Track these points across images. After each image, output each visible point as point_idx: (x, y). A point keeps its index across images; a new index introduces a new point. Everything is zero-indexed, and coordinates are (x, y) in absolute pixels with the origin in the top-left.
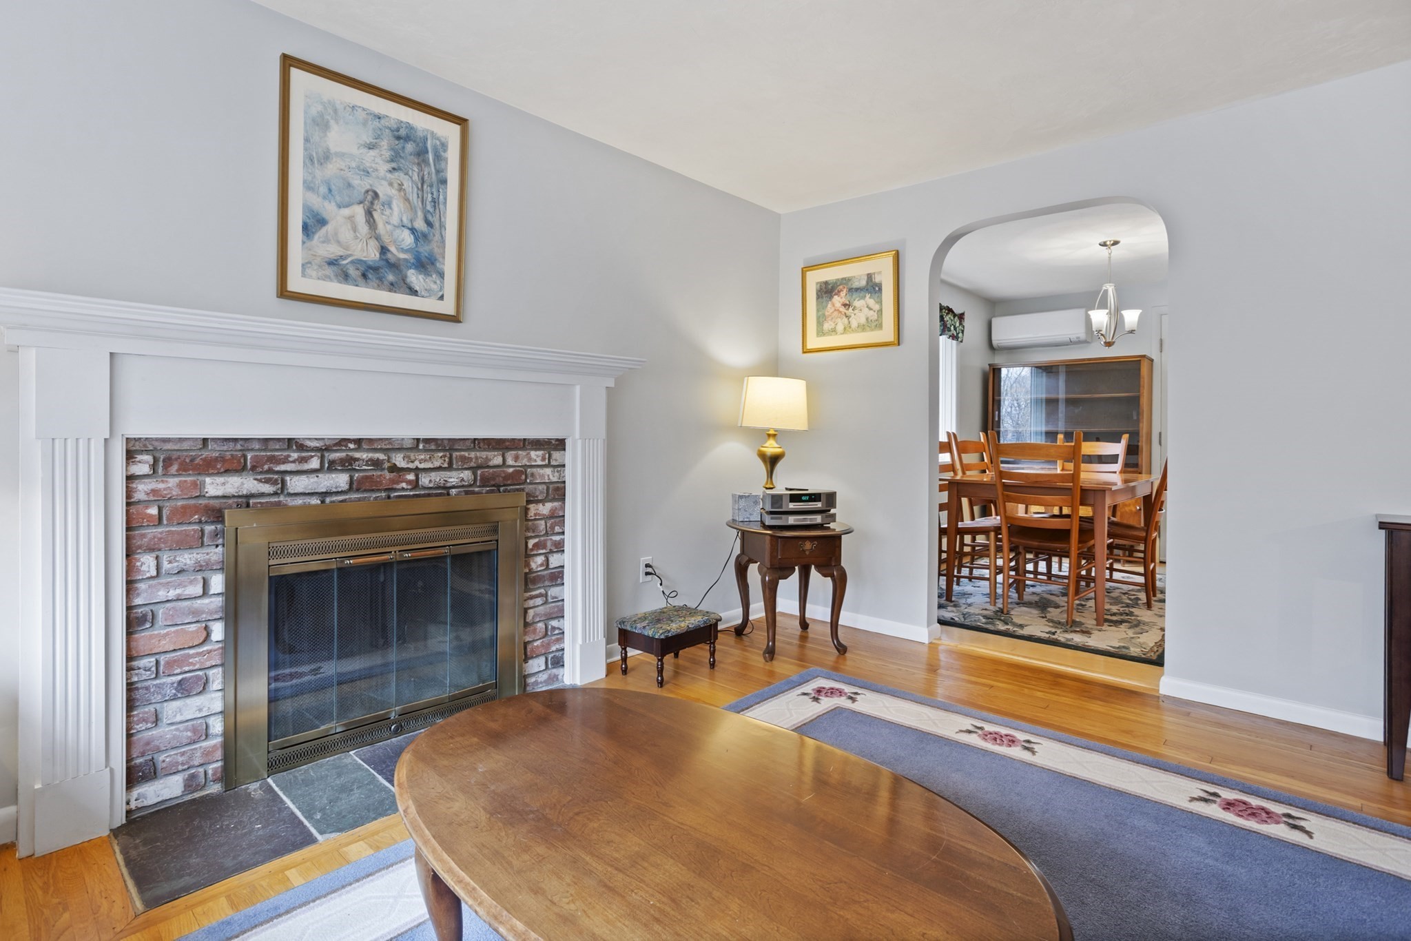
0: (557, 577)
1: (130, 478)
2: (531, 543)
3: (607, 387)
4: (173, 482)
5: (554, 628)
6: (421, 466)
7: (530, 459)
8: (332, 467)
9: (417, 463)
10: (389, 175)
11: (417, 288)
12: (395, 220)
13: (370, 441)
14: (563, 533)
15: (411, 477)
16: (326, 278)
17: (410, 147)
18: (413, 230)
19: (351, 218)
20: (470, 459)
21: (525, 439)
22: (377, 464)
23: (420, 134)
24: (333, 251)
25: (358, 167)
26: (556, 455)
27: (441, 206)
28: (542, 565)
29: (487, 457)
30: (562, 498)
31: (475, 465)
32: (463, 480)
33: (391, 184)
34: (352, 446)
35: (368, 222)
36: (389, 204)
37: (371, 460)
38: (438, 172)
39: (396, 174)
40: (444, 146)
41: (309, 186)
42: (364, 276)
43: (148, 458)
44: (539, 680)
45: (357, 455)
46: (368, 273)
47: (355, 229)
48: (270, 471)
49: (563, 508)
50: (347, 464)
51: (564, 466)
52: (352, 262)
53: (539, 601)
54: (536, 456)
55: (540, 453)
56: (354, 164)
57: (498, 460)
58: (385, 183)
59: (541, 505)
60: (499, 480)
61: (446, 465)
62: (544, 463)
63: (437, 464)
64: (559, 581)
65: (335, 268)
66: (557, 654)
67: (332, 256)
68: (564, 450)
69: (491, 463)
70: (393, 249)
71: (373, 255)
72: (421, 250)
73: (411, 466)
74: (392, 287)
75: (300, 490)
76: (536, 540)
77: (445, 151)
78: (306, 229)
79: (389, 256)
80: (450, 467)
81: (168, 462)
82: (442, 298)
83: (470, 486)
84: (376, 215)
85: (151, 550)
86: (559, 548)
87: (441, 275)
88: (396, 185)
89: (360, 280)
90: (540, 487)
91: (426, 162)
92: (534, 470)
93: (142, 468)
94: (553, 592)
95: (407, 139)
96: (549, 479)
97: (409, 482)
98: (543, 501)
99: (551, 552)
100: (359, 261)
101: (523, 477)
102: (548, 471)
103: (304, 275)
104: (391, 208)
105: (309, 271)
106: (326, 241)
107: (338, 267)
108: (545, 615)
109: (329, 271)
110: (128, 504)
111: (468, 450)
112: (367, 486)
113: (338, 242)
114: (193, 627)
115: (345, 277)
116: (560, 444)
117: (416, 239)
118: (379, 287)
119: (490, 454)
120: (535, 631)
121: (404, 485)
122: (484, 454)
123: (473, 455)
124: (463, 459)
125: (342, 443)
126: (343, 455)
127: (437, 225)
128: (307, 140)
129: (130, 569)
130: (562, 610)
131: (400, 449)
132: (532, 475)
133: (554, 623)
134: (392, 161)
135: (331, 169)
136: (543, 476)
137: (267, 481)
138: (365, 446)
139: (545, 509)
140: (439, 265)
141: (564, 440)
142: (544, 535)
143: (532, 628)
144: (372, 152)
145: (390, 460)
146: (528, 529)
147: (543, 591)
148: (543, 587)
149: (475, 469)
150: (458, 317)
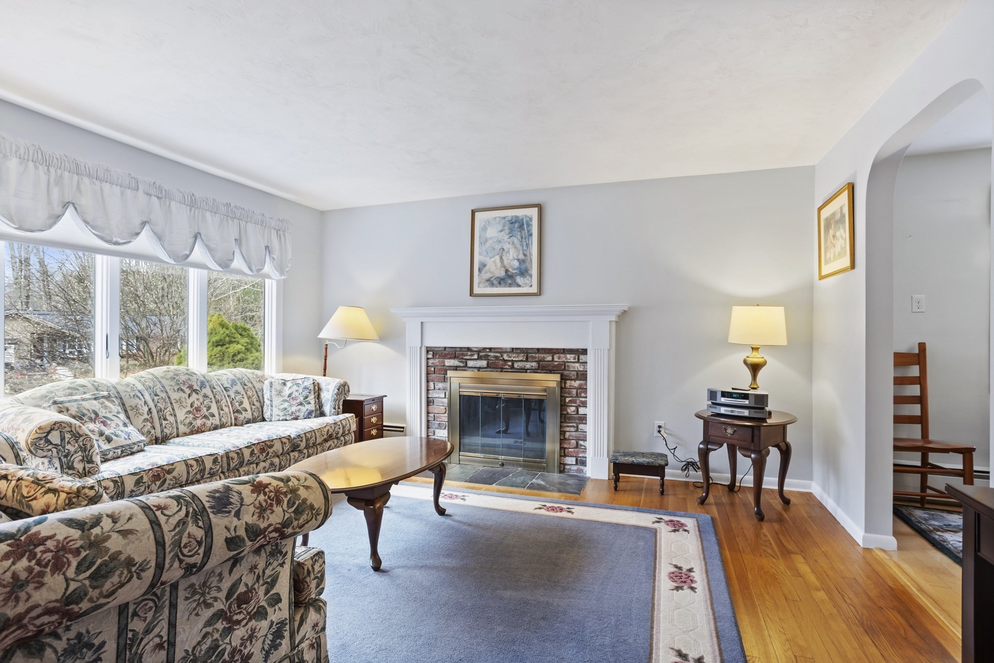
0: (583, 419)
1: (428, 359)
2: (567, 400)
3: (610, 321)
4: (437, 360)
5: (581, 445)
6: (514, 359)
7: (567, 358)
8: (480, 358)
9: (512, 358)
10: (509, 240)
11: (520, 284)
12: (511, 258)
13: (494, 348)
14: (586, 397)
15: (510, 363)
16: (486, 287)
17: (517, 225)
18: (518, 260)
19: (494, 262)
20: (536, 357)
21: (564, 349)
22: (497, 357)
23: (521, 218)
24: (488, 276)
25: (497, 241)
26: (582, 357)
27: (530, 246)
28: (574, 411)
29: (543, 357)
30: (585, 379)
31: (538, 360)
32: (532, 366)
33: (509, 243)
34: (488, 350)
35: (501, 261)
36: (508, 252)
37: (495, 356)
38: (528, 231)
39: (511, 238)
40: (531, 219)
41: (480, 254)
42: (500, 283)
43: (431, 353)
44: (572, 468)
45: (490, 354)
46: (501, 281)
47: (496, 265)
48: (462, 359)
49: (586, 384)
50: (486, 357)
51: (587, 363)
52: (495, 278)
53: (572, 429)
54: (570, 357)
55: (573, 356)
56: (495, 240)
57: (550, 358)
58: (507, 244)
59: (573, 382)
60: (550, 368)
61: (524, 359)
62: (575, 361)
63: (521, 359)
64: (584, 422)
65: (489, 282)
66: (583, 459)
67: (488, 278)
68: (587, 354)
69: (546, 360)
70: (510, 270)
71: (502, 274)
72: (522, 267)
73: (510, 359)
74: (510, 285)
75: (471, 366)
76: (571, 399)
77: (531, 221)
78: (480, 270)
79: (509, 273)
80: (527, 360)
81: (436, 354)
82: (531, 286)
83: (536, 369)
84: (504, 258)
85: (433, 381)
86: (584, 405)
87: (531, 276)
88: (511, 243)
89: (498, 285)
90: (573, 373)
91: (523, 229)
92: (569, 364)
93: (430, 356)
94: (581, 426)
95: (516, 222)
96: (578, 369)
97: (509, 366)
98: (575, 380)
99: (579, 406)
100: (498, 277)
101: (563, 367)
102: (577, 365)
103: (479, 287)
104: (509, 253)
105: (480, 285)
106: (486, 272)
107: (490, 282)
108: (576, 437)
109: (487, 284)
110: (427, 366)
111: (535, 353)
112: (493, 366)
113: (490, 272)
114: (442, 407)
115: (492, 285)
116: (584, 352)
117: (520, 263)
118: (505, 287)
119: (545, 355)
120: (570, 443)
121: (507, 367)
122: (542, 355)
123: (537, 355)
124: (533, 357)
125: (485, 349)
126: (485, 354)
127: (528, 255)
128: (480, 237)
129: (428, 386)
130: (585, 437)
131: (506, 352)
132: (568, 366)
133: (581, 442)
134: (510, 233)
135: (488, 244)
136: (574, 367)
137: (461, 362)
138: (492, 350)
139: (576, 384)
140: (529, 272)
141: (586, 350)
142: (575, 397)
143: (568, 442)
144: (502, 233)
145: (502, 356)
146: (566, 393)
147: (575, 425)
148: (575, 423)
149: (538, 362)
150: (539, 293)
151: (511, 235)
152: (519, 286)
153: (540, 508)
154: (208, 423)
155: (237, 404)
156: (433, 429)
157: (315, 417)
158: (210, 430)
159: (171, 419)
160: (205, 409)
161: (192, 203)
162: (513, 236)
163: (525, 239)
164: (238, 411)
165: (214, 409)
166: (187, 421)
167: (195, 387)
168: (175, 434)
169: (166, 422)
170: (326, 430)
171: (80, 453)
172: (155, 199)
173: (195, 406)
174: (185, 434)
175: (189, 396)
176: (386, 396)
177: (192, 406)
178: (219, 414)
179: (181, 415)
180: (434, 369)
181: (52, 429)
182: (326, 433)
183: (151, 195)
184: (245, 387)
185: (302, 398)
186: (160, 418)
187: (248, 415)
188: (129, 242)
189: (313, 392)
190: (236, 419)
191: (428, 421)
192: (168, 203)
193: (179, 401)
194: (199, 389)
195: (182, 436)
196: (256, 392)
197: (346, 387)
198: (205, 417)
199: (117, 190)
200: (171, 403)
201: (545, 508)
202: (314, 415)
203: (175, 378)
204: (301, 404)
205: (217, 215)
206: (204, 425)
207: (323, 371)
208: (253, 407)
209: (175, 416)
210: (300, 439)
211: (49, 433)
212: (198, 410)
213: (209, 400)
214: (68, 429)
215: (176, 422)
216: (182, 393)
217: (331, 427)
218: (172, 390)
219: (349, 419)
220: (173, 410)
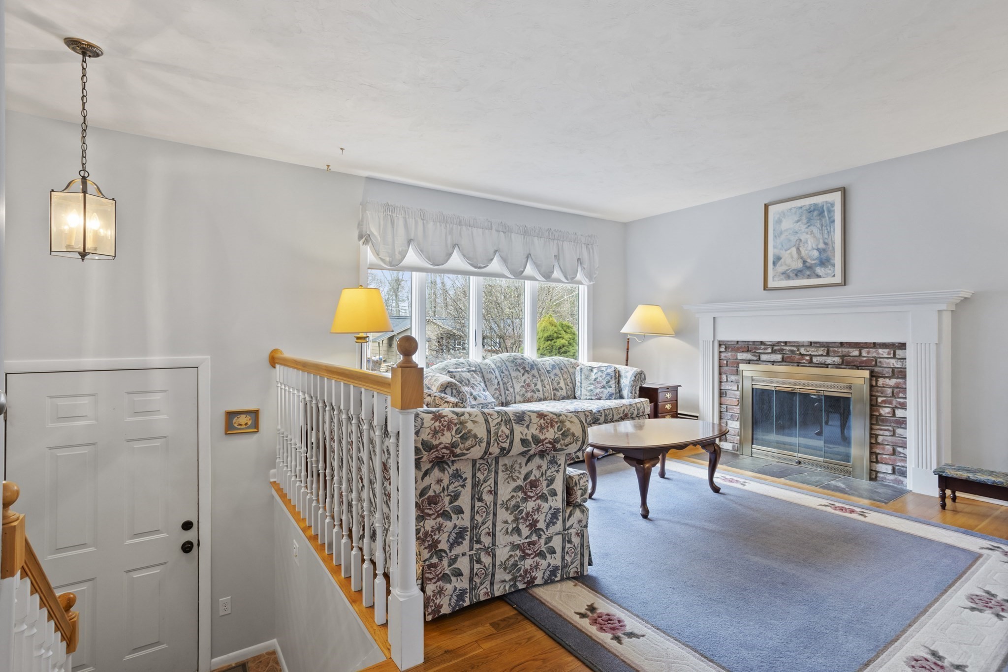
0: (902, 423)
1: (720, 352)
2: (880, 400)
3: (939, 310)
4: (730, 354)
5: (900, 453)
6: (813, 354)
7: (878, 353)
8: (773, 352)
9: (810, 353)
10: (806, 230)
11: (821, 274)
12: (810, 248)
13: (789, 342)
14: (905, 398)
15: (808, 358)
16: (782, 280)
17: (815, 213)
18: (818, 250)
19: (791, 254)
20: (838, 352)
21: (875, 343)
22: (792, 351)
23: (820, 205)
24: (784, 268)
25: (793, 232)
26: (899, 353)
28: (889, 413)
29: (848, 351)
30: (904, 377)
31: (841, 355)
32: (834, 361)
33: (807, 233)
34: (782, 344)
35: (797, 252)
36: (806, 242)
37: (790, 350)
38: (830, 218)
39: (810, 228)
40: (833, 205)
41: (775, 247)
42: (796, 275)
43: (724, 346)
44: (887, 478)
45: (785, 348)
46: (798, 273)
47: (792, 257)
48: (755, 352)
49: (905, 383)
50: (781, 351)
51: (905, 359)
52: (791, 271)
53: (887, 433)
54: (883, 352)
55: (887, 350)
56: (791, 232)
57: (856, 353)
58: (805, 234)
59: (888, 379)
60: (857, 363)
61: (825, 354)
62: (890, 356)
63: (820, 353)
64: (903, 426)
65: (784, 275)
66: (902, 468)
67: (784, 271)
68: (905, 349)
69: (851, 354)
70: (809, 261)
71: (799, 265)
72: (822, 257)
73: (808, 353)
74: (809, 277)
75: (765, 360)
76: (884, 399)
77: (833, 207)
78: (774, 264)
79: (807, 264)
80: (828, 354)
81: (729, 348)
82: (834, 276)
83: (839, 364)
84: (801, 249)
85: (726, 374)
86: (903, 406)
87: (833, 265)
88: (809, 233)
89: (795, 277)
90: (887, 369)
91: (824, 217)
92: (882, 360)
93: (723, 349)
94: (899, 431)
95: (814, 210)
96: (894, 365)
97: (807, 360)
98: (890, 378)
99: (896, 407)
100: (794, 270)
101: (874, 363)
102: (893, 361)
103: (773, 281)
104: (808, 244)
105: (775, 279)
106: (781, 265)
107: (786, 275)
108: (892, 442)
109: (782, 277)
110: (720, 359)
111: (838, 347)
112: (788, 360)
113: (786, 265)
114: (735, 399)
115: (788, 277)
116: (903, 346)
117: (820, 253)
118: (803, 278)
119: (850, 350)
120: (884, 449)
121: (804, 361)
122: (847, 350)
123: (840, 350)
124: (835, 352)
125: (779, 343)
126: (779, 347)
127: (830, 243)
128: (774, 230)
129: (720, 378)
130: (905, 443)
131: (803, 346)
132: (880, 362)
133: (899, 449)
134: (808, 223)
135: (783, 237)
136: (889, 363)
137: (754, 356)
138: (788, 344)
139: (892, 382)
140: (832, 261)
141: (905, 343)
142: (890, 397)
143: (881, 446)
144: (798, 224)
145: (798, 350)
146: (878, 392)
147: (890, 428)
148: (890, 426)
149: (842, 357)
150: (845, 282)
152: (819, 276)
153: (826, 506)
154: (535, 396)
155: (556, 384)
156: (725, 420)
157: (615, 399)
158: (536, 401)
159: (511, 390)
160: (533, 385)
161: (525, 233)
162: (811, 225)
163: (826, 226)
164: (556, 389)
165: (539, 386)
166: (521, 393)
167: (527, 369)
168: (513, 401)
169: (508, 392)
170: (622, 409)
172: (502, 234)
173: (527, 382)
174: (520, 402)
175: (523, 375)
176: (680, 386)
177: (524, 382)
178: (543, 390)
179: (518, 388)
180: (727, 362)
181: (447, 387)
182: (622, 412)
183: (499, 231)
184: (562, 371)
185: (605, 383)
186: (504, 389)
187: (563, 393)
188: (487, 266)
189: (614, 378)
190: (554, 395)
191: (721, 412)
192: (510, 235)
193: (516, 378)
194: (529, 370)
195: (518, 403)
196: (570, 375)
197: (643, 375)
198: (533, 391)
199: (480, 231)
200: (512, 379)
201: (833, 506)
202: (614, 397)
203: (514, 362)
204: (604, 387)
205: (542, 239)
206: (532, 397)
207: (625, 361)
208: (568, 387)
209: (514, 388)
210: (600, 414)
211: (446, 388)
212: (528, 385)
213: (536, 379)
214: (454, 387)
215: (514, 393)
216: (518, 372)
218: (512, 369)
219: (644, 403)
220: (513, 384)
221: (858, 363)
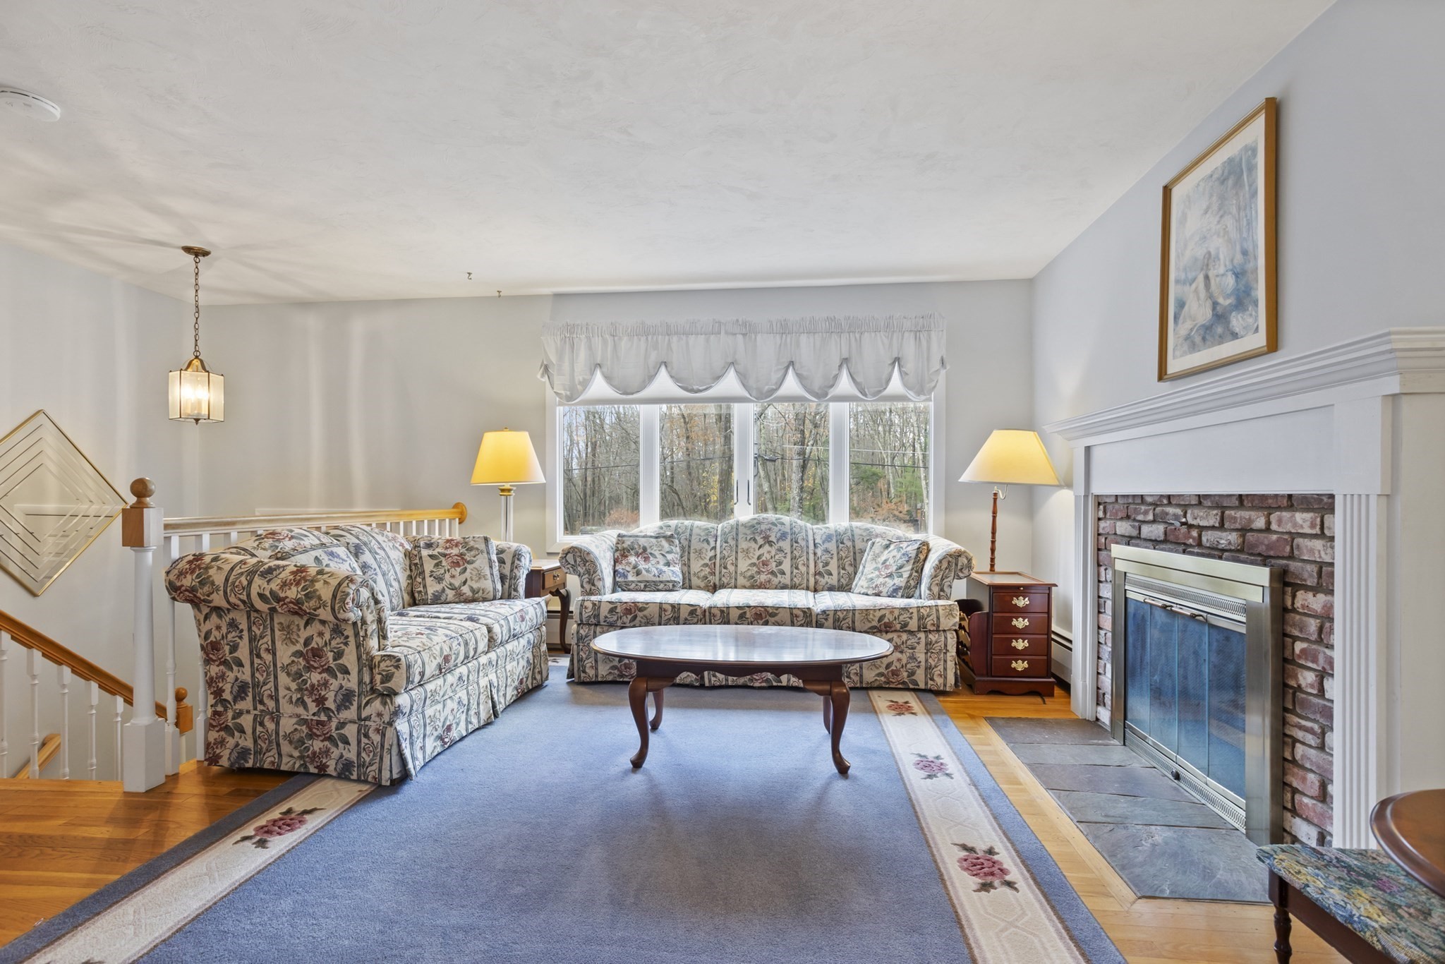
1: (1099, 520)
2: (1297, 647)
4: (1108, 523)
6: (1201, 523)
7: (1296, 524)
8: (1155, 518)
9: (1198, 521)
10: (1218, 226)
11: (1239, 330)
12: (1222, 270)
13: (1175, 496)
14: (1332, 647)
15: (1197, 534)
16: (1185, 354)
17: (1232, 180)
18: (1233, 270)
19: (1197, 290)
20: (1236, 519)
21: (1290, 496)
22: (1178, 519)
23: (1237, 158)
24: (1188, 326)
26: (1324, 520)
28: (1312, 686)
29: (1250, 518)
30: (1331, 589)
31: (1240, 527)
32: (1232, 543)
33: (1219, 234)
34: (1165, 501)
35: (1205, 285)
36: (1218, 256)
37: (1175, 514)
38: (1250, 186)
39: (1222, 223)
40: (1254, 151)
41: (1177, 281)
42: (1205, 339)
43: (1102, 507)
45: (1167, 509)
46: (1207, 333)
47: (1200, 298)
49: (1332, 607)
50: (1163, 517)
51: (1333, 537)
52: (1197, 330)
53: (1310, 739)
54: (1303, 520)
55: (1308, 516)
56: (1198, 238)
57: (1262, 522)
58: (1215, 237)
59: (1310, 595)
60: (1263, 550)
61: (1218, 525)
62: (1313, 532)
63: (1212, 522)
65: (1189, 342)
67: (1188, 332)
68: (1333, 511)
69: (1255, 526)
70: (1221, 300)
71: (1208, 314)
72: (1240, 286)
73: (1196, 523)
74: (1221, 340)
75: (1145, 537)
76: (1305, 646)
77: (1255, 157)
78: (1176, 319)
79: (1219, 308)
80: (1222, 525)
82: (1256, 330)
83: (1237, 551)
84: (1210, 274)
85: (1104, 565)
86: (1331, 670)
87: (1256, 304)
88: (1222, 232)
89: (1202, 344)
90: (1309, 567)
91: (1242, 185)
92: (1301, 541)
95: (1229, 173)
96: (1320, 557)
97: (1196, 539)
98: (1311, 590)
99: (1323, 671)
100: (1202, 327)
101: (1288, 548)
102: (1317, 544)
103: (1174, 357)
104: (1219, 259)
105: (1176, 353)
106: (1186, 320)
107: (1191, 341)
109: (1186, 346)
110: (1099, 535)
111: (1236, 508)
112: (1172, 538)
113: (1191, 317)
116: (1329, 503)
117: (1237, 277)
118: (1213, 345)
119: (1255, 514)
120: (1304, 780)
121: (1193, 541)
122: (1249, 514)
123: (1238, 514)
124: (1231, 518)
125: (1161, 499)
126: (1162, 509)
127: (1251, 250)
128: (1177, 242)
129: (1098, 574)
131: (1190, 505)
132: (1298, 547)
134: (1219, 210)
135: (1188, 254)
136: (1311, 551)
137: (1134, 527)
139: (1317, 602)
140: (1253, 294)
141: (1334, 496)
142: (1315, 642)
143: (1301, 773)
144: (1207, 216)
145: (1185, 516)
146: (1294, 625)
147: (1316, 727)
148: (1314, 721)
149: (1244, 531)
150: (1273, 344)
151: (1221, 212)
152: (1235, 336)
153: (970, 850)
154: (775, 581)
155: (821, 565)
157: (902, 596)
158: (776, 588)
159: (731, 568)
160: (775, 564)
161: (784, 330)
162: (1225, 212)
163: (1245, 210)
164: (820, 574)
165: (786, 566)
166: (749, 574)
167: (773, 538)
168: (733, 584)
169: (725, 571)
170: (878, 614)
171: (587, 576)
172: (738, 336)
173: (764, 558)
174: (744, 587)
175: (761, 547)
177: (758, 558)
178: (792, 573)
179: (743, 565)
180: (1106, 539)
184: (841, 545)
185: (895, 568)
186: (720, 566)
187: (833, 580)
190: (816, 583)
191: (1099, 643)
192: (754, 337)
193: (747, 551)
194: (775, 541)
196: (855, 553)
198: (772, 573)
200: (737, 552)
201: (980, 855)
202: (900, 594)
204: (890, 575)
206: (769, 581)
208: (842, 572)
209: (736, 566)
212: (765, 564)
213: (783, 555)
215: (736, 572)
216: (753, 542)
217: (892, 612)
218: (744, 539)
219: (940, 609)
220: (736, 559)
221: (1264, 547)
